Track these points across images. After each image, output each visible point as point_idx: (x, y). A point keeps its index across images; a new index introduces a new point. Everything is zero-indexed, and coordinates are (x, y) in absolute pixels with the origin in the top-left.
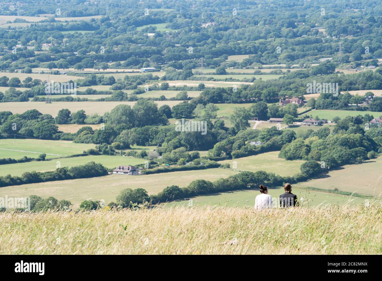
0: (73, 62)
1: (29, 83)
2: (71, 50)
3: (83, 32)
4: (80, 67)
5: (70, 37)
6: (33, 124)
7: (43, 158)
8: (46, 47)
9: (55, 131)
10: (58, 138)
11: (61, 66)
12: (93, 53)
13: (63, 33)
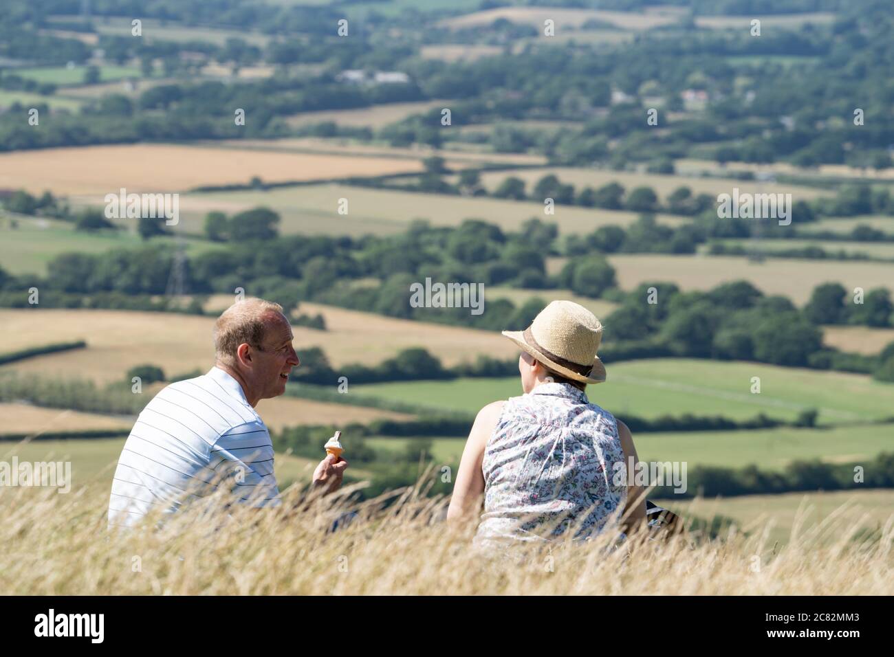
0: (785, 147)
1: (682, 203)
2: (771, 111)
3: (787, 62)
4: (808, 163)
5: (758, 75)
6: (754, 323)
7: (808, 421)
8: (694, 101)
9: (816, 343)
10: (825, 366)
11: (754, 158)
12: (837, 123)
13: (735, 62)
